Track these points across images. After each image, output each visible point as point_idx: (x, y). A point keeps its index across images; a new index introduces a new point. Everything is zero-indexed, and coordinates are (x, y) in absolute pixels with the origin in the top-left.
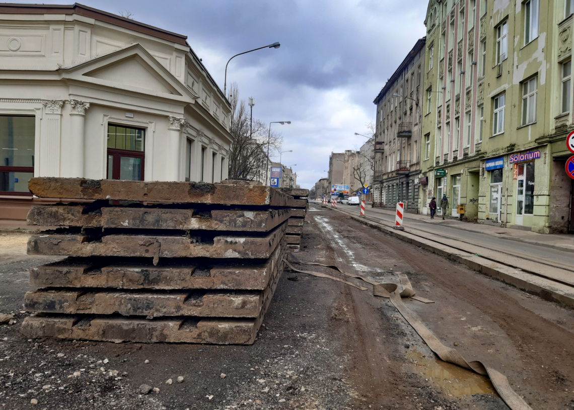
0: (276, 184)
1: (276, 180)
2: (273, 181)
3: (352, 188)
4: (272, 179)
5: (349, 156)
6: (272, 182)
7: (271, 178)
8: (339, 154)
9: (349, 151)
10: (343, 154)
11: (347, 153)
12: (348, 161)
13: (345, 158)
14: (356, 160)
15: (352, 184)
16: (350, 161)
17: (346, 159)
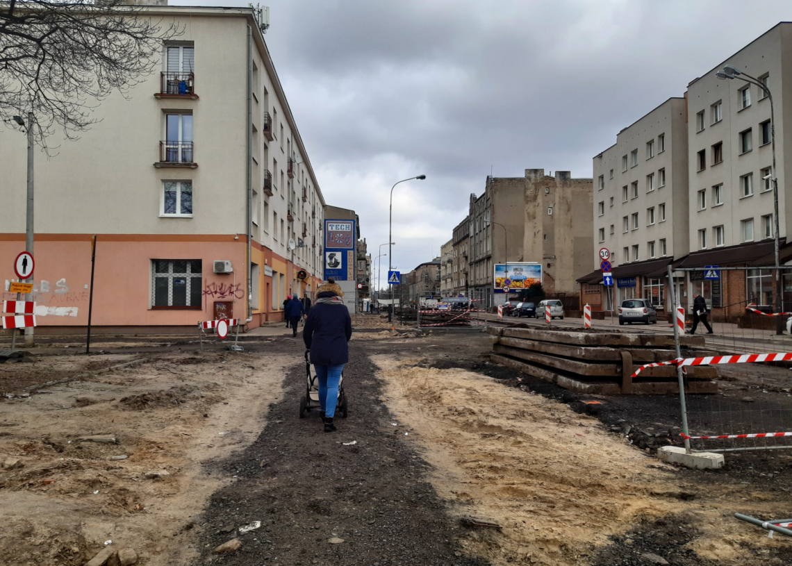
0: (340, 267)
1: (338, 256)
2: (331, 257)
3: (548, 271)
4: (328, 254)
5: (537, 185)
6: (328, 261)
7: (326, 250)
8: (511, 179)
9: (536, 171)
10: (520, 180)
11: (533, 175)
12: (535, 198)
13: (526, 189)
14: (557, 195)
15: (549, 261)
16: (540, 200)
17: (528, 193)
